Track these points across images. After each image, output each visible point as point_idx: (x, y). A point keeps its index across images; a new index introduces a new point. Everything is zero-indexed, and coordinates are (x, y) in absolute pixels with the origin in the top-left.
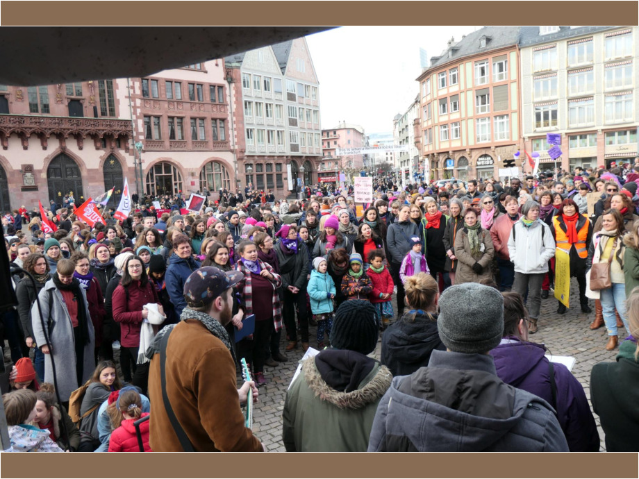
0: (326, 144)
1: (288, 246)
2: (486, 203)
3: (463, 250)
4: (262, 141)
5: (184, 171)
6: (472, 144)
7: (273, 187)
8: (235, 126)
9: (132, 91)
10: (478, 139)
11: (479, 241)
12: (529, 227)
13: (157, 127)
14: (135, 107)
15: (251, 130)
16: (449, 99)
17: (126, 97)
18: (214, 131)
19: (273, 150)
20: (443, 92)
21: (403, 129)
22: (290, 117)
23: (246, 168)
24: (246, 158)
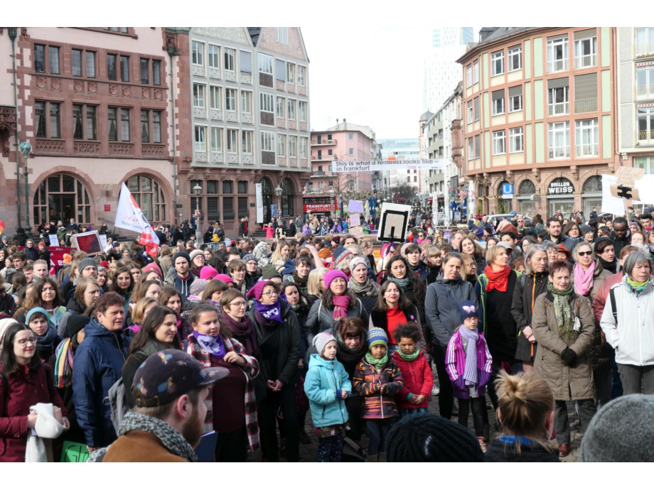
0: (316, 154)
1: (265, 315)
2: (582, 254)
3: (546, 328)
4: (219, 146)
5: (94, 189)
6: (541, 160)
7: (233, 217)
8: (177, 121)
9: (18, 63)
10: (551, 153)
11: (572, 314)
12: (639, 292)
13: (55, 118)
14: (22, 87)
15: (202, 128)
16: (507, 92)
17: (9, 71)
18: (144, 128)
19: (234, 160)
20: (498, 81)
21: (435, 135)
22: (263, 111)
23: (192, 187)
24: (192, 171)
